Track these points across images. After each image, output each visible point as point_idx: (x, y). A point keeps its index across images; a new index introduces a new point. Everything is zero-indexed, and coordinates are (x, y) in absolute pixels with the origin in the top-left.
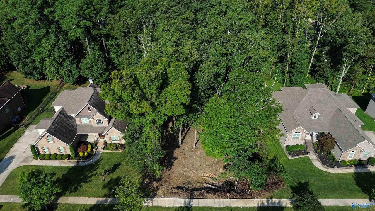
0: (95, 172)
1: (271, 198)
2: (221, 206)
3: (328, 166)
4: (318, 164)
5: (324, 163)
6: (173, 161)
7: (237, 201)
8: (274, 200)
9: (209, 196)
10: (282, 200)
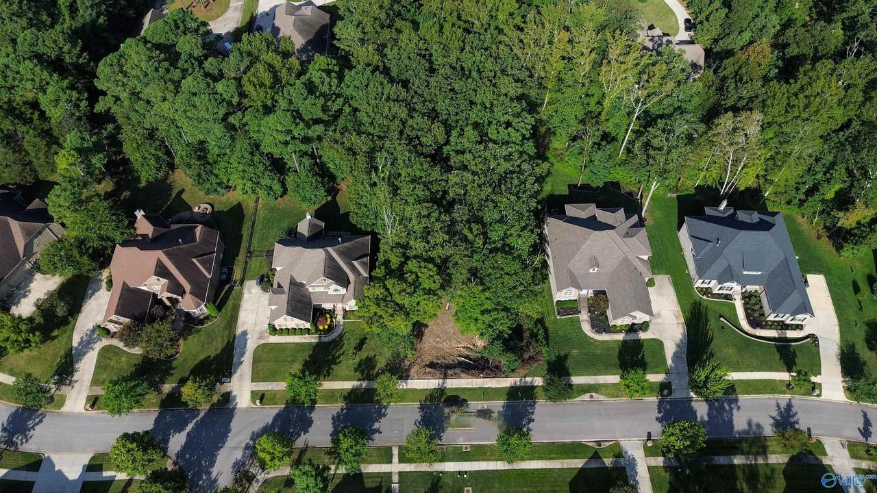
0: (342, 351)
1: (525, 377)
2: (475, 387)
3: (596, 331)
4: (586, 328)
5: (593, 327)
6: (423, 329)
7: (490, 381)
8: (527, 378)
9: (463, 375)
10: (535, 378)
